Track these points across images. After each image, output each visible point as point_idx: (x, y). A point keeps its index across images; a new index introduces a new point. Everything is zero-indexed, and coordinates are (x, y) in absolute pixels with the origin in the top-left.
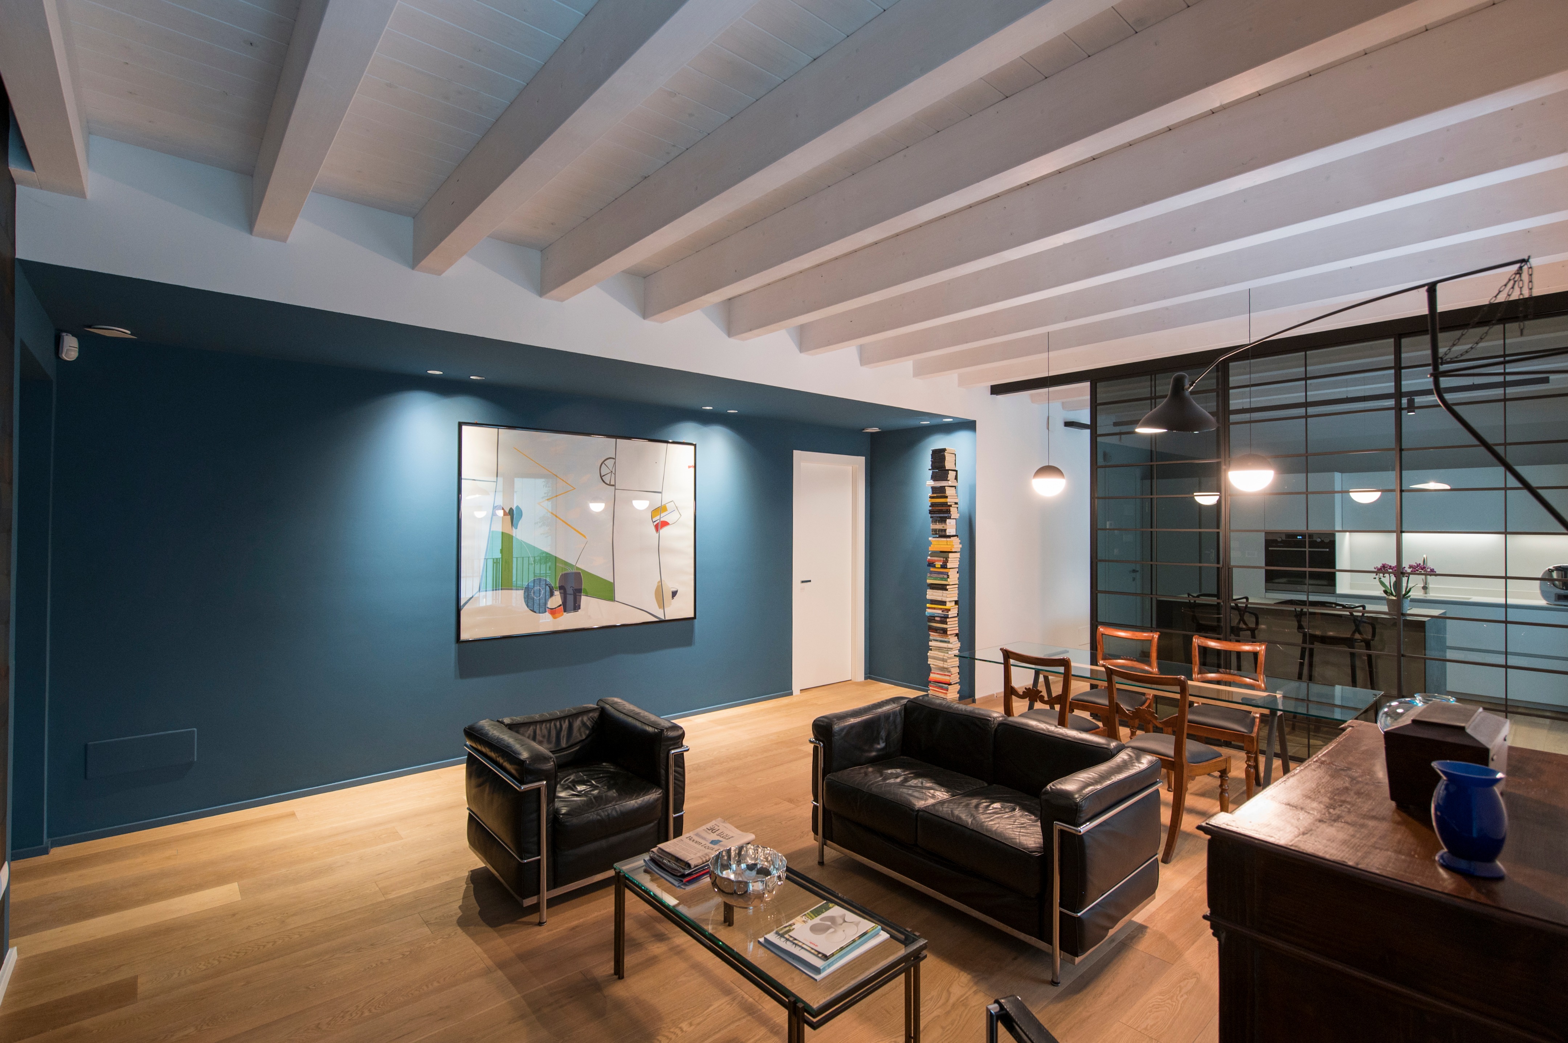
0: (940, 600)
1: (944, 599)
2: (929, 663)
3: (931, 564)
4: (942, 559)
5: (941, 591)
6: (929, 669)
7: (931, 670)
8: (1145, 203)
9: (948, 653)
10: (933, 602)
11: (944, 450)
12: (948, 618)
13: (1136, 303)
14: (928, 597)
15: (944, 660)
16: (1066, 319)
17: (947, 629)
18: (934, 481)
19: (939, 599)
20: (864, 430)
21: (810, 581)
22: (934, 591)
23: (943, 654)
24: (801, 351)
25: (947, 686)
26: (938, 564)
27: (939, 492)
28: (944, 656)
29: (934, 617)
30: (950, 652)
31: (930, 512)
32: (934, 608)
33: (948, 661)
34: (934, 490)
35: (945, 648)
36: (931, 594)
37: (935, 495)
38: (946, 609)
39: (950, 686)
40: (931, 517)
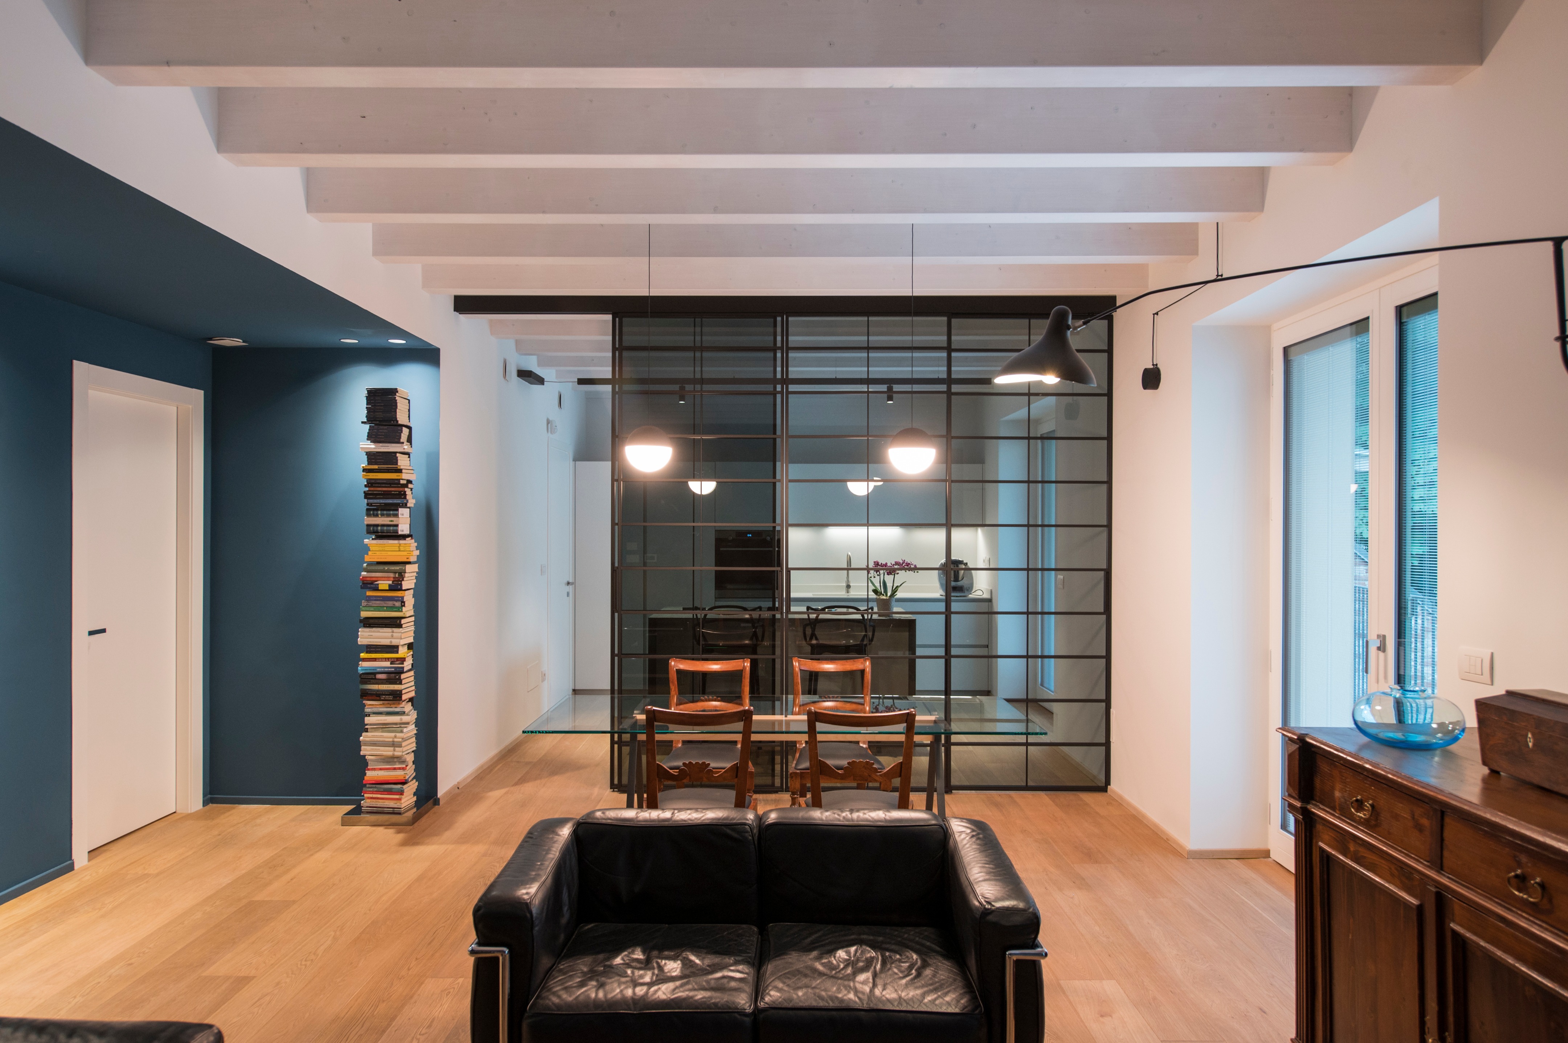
0: (389, 644)
1: (395, 642)
2: (362, 753)
3: (370, 585)
4: (392, 575)
5: (389, 630)
6: (363, 764)
7: (367, 765)
8: (1034, 63)
9: (402, 732)
10: (371, 648)
11: (394, 391)
12: (403, 672)
13: (816, 210)
14: (361, 641)
15: (394, 745)
16: (716, 210)
17: (401, 691)
18: (374, 442)
19: (386, 642)
20: (211, 339)
21: (103, 631)
22: (374, 629)
23: (393, 734)
24: (219, 149)
25: (399, 786)
26: (384, 584)
27: (386, 461)
28: (395, 737)
29: (375, 674)
30: (405, 730)
31: (367, 495)
32: (375, 660)
33: (404, 744)
34: (372, 457)
35: (396, 724)
36: (366, 636)
37: (376, 467)
38: (398, 659)
39: (405, 787)
40: (368, 504)
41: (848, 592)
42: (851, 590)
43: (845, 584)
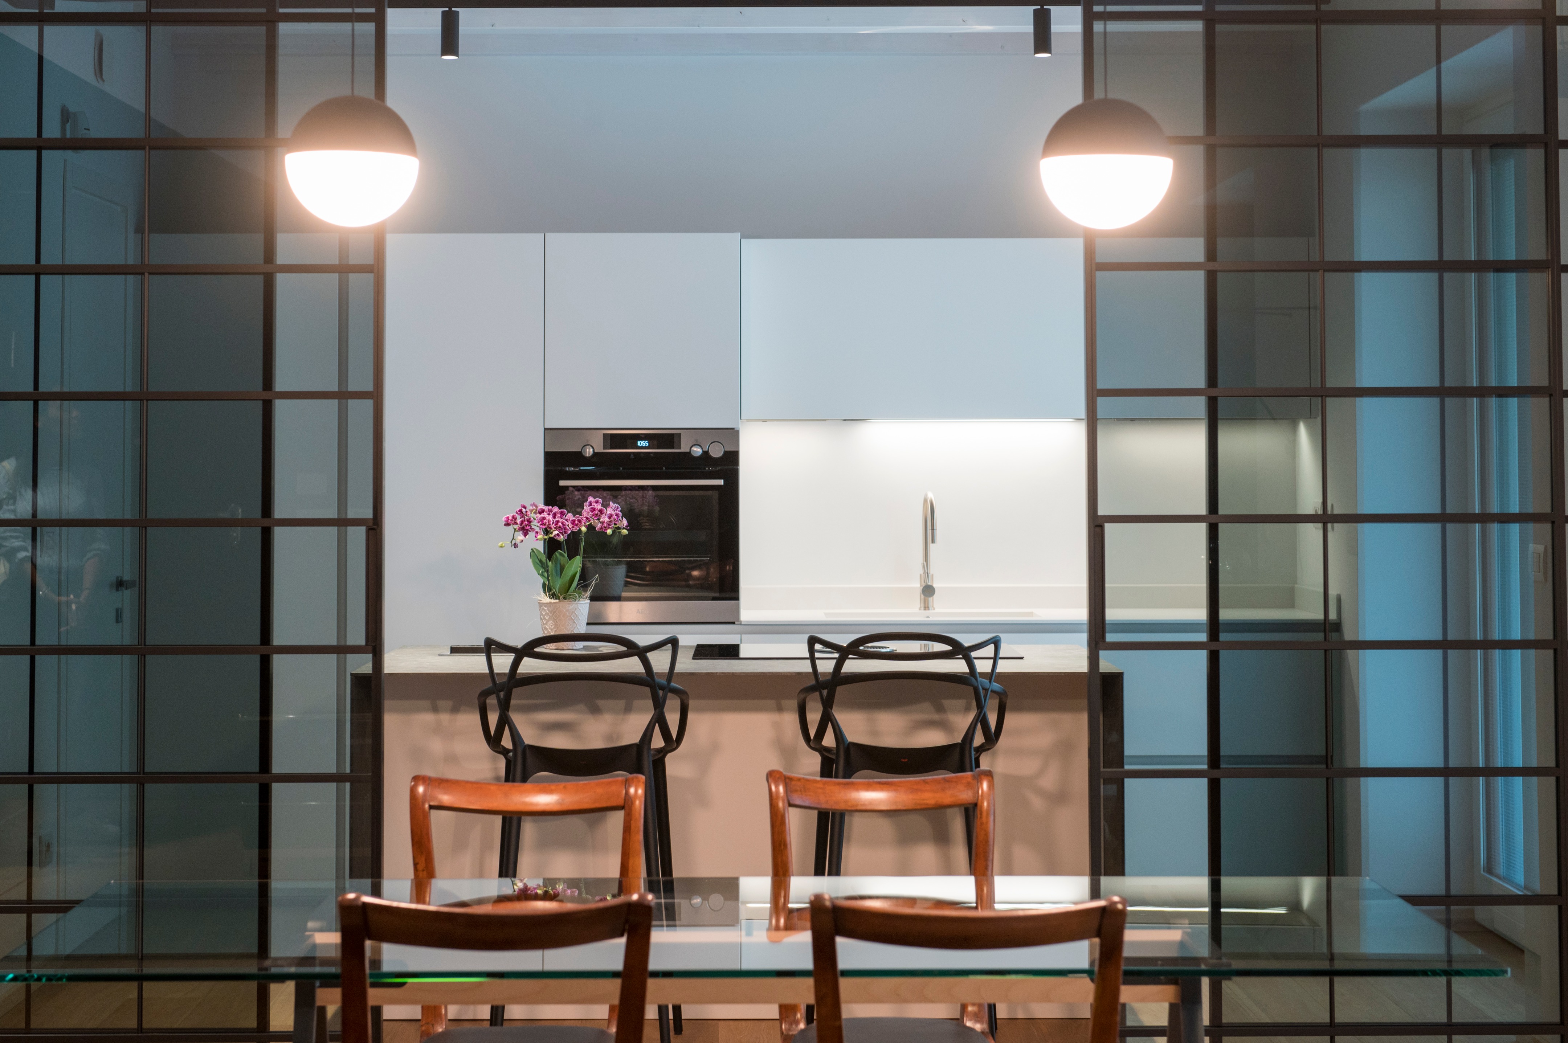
41: (926, 607)
42: (936, 599)
43: (917, 585)
